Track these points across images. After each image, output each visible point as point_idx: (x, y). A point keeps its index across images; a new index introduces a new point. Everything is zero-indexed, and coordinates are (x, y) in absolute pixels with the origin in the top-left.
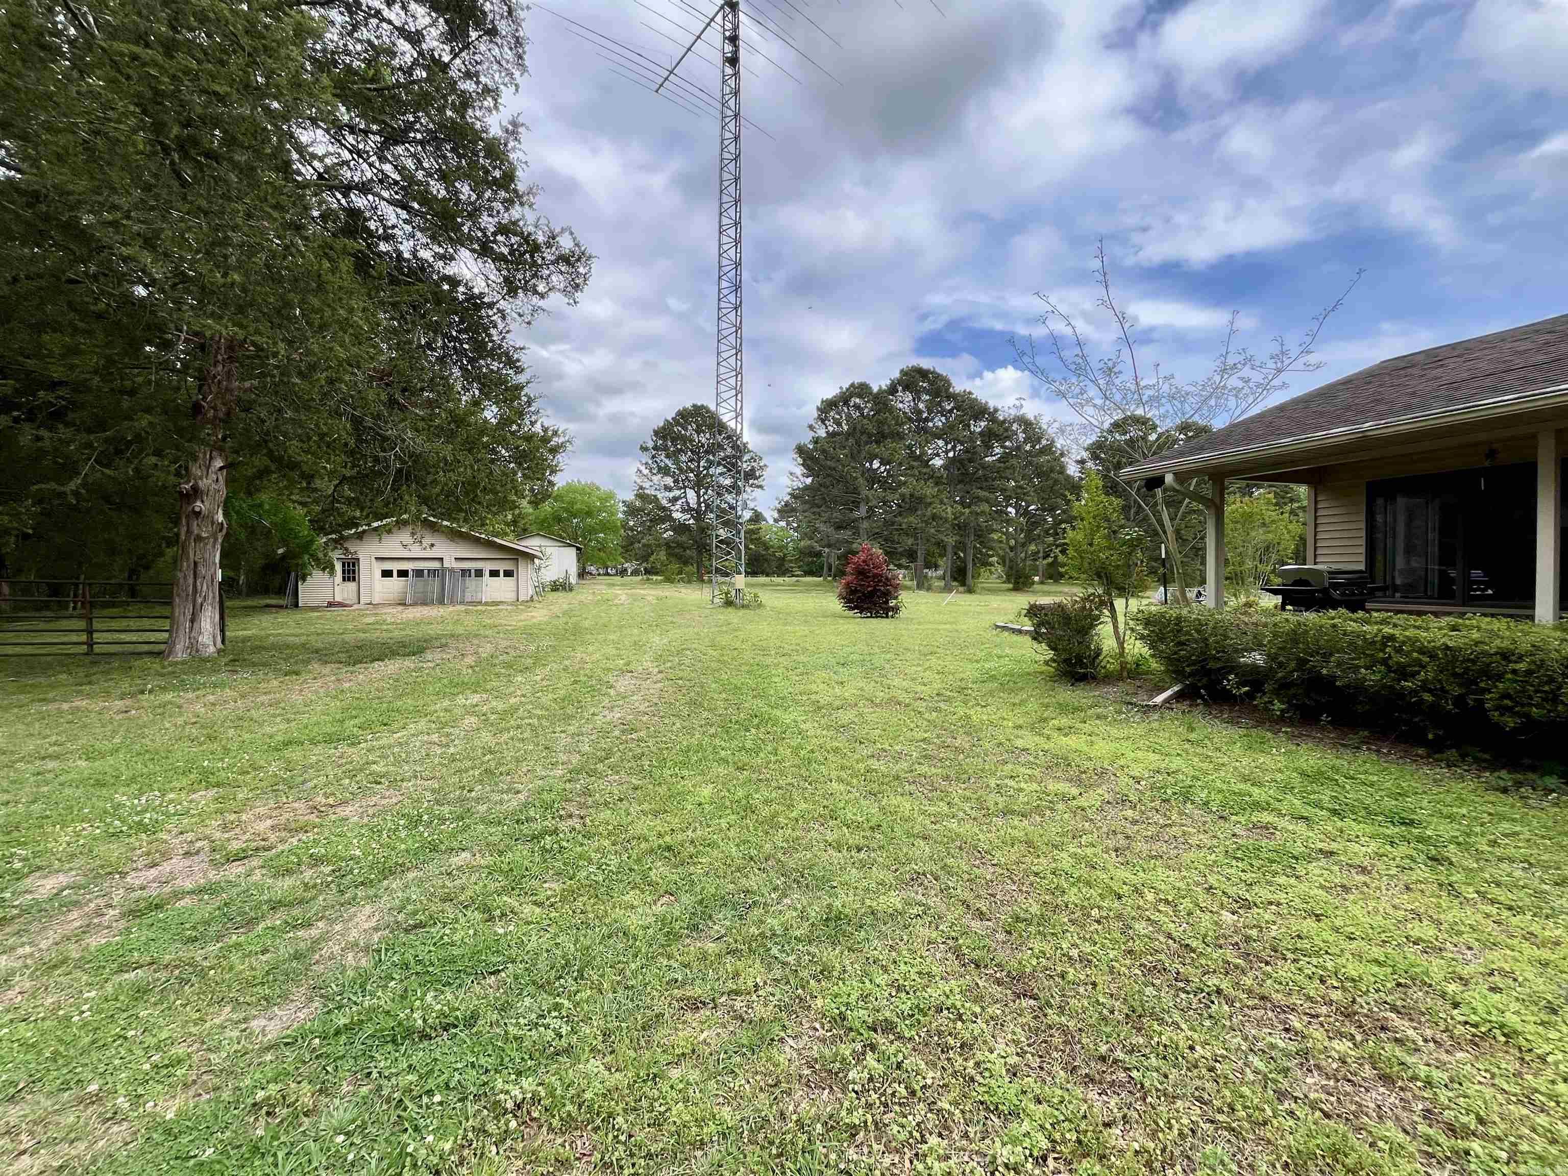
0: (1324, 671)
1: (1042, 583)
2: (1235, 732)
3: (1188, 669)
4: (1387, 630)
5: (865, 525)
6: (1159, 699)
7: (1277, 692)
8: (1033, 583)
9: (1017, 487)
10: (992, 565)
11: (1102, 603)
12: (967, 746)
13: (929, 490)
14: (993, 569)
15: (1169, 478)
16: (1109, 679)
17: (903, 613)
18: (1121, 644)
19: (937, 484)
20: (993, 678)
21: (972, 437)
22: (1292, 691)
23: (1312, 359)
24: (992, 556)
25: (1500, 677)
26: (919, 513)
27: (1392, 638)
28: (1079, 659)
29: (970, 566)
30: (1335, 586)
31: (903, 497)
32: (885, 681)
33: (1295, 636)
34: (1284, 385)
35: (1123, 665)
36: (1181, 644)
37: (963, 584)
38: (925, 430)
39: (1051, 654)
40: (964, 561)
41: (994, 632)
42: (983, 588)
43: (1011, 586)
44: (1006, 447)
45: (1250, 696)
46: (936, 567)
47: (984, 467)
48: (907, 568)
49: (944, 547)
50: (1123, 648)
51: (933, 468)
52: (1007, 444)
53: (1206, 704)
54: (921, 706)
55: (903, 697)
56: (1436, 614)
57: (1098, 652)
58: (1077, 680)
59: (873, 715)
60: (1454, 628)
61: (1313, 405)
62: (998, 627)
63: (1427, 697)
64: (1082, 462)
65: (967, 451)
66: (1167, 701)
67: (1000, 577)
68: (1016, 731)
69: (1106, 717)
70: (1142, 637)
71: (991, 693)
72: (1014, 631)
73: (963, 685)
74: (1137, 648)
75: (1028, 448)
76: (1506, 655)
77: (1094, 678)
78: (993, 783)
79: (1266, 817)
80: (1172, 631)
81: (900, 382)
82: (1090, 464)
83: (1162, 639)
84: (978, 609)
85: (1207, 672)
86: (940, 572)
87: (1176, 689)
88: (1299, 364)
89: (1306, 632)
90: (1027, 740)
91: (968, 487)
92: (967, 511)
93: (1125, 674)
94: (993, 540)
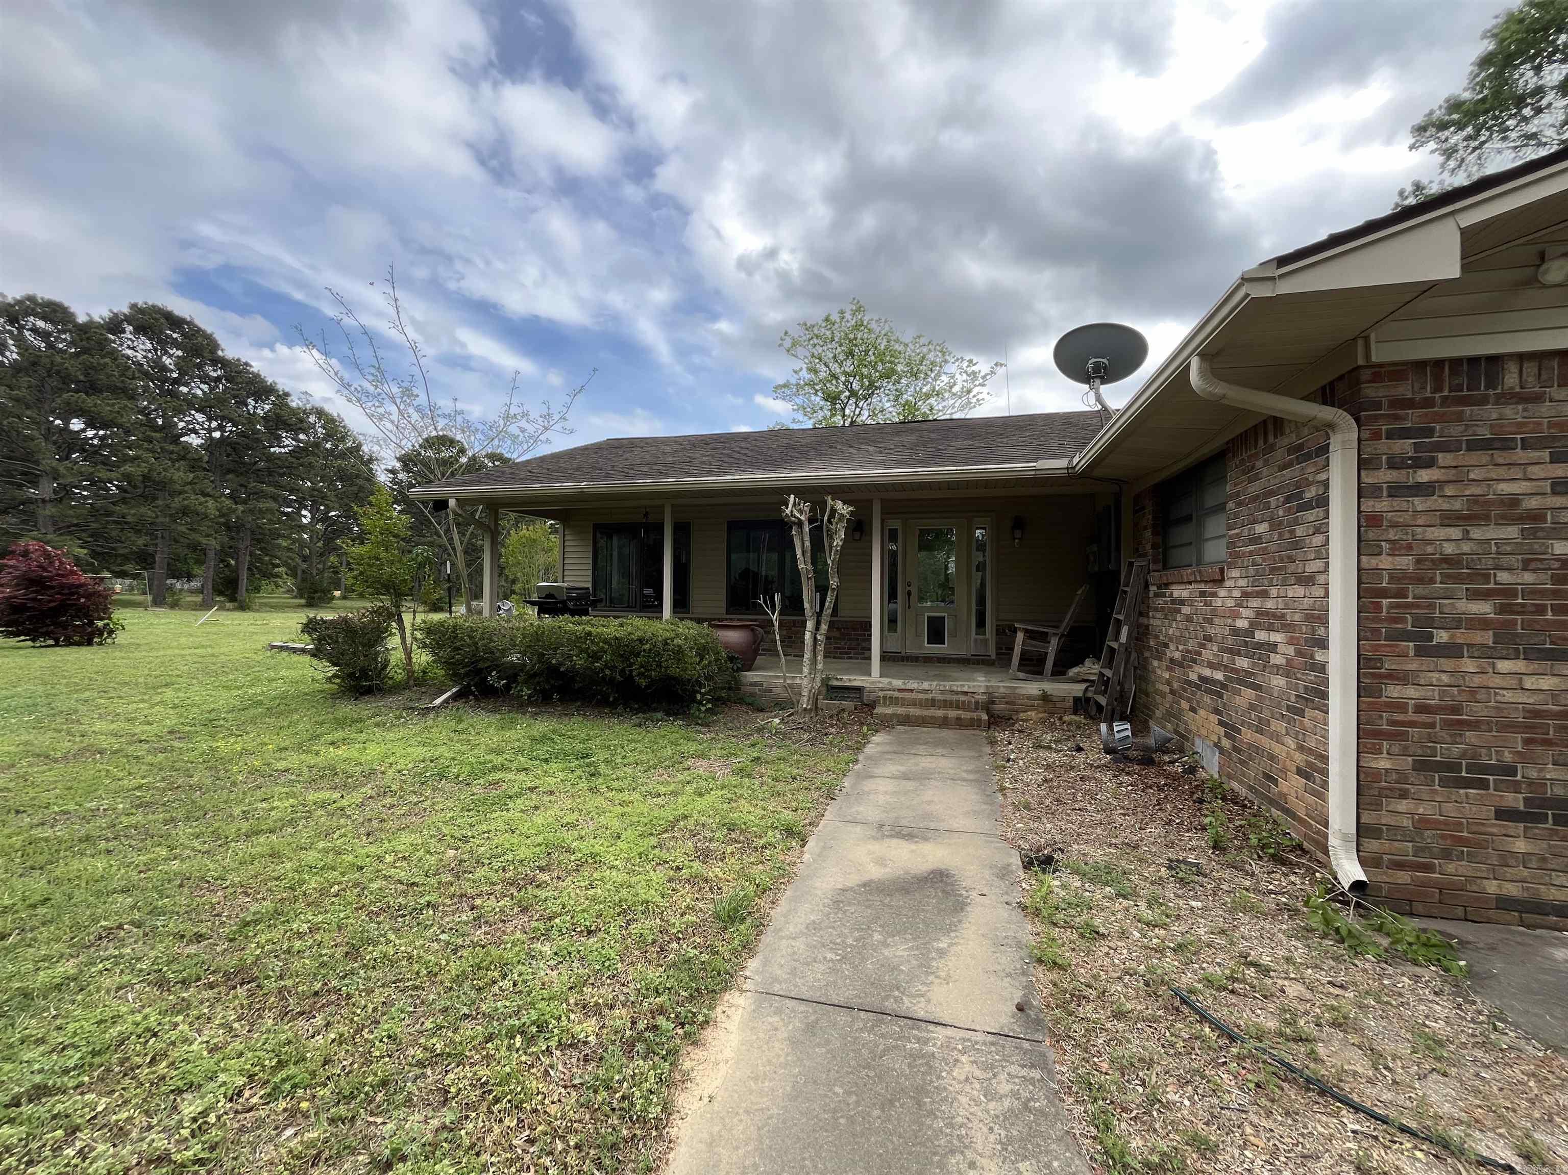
0: (554, 661)
1: (344, 598)
2: (495, 718)
3: (462, 671)
4: (588, 628)
5: (50, 510)
6: (438, 701)
7: (525, 682)
8: (333, 598)
9: (313, 489)
10: (277, 576)
11: (390, 616)
12: (209, 782)
13: (179, 474)
14: (280, 582)
15: (452, 503)
16: (397, 688)
17: (121, 637)
18: (408, 653)
19: (192, 469)
20: (260, 703)
21: (252, 418)
22: (537, 679)
23: (568, 425)
24: (278, 566)
25: (638, 655)
26: (160, 502)
27: (589, 634)
28: (364, 673)
29: (244, 575)
30: (571, 599)
31: (127, 477)
32: (75, 728)
33: (537, 636)
34: (548, 441)
35: (410, 673)
36: (457, 649)
37: (233, 599)
38: (174, 394)
39: (333, 670)
40: (236, 570)
41: (269, 654)
42: (266, 605)
43: (303, 601)
44: (299, 441)
45: (508, 687)
46: (190, 577)
47: (271, 458)
48: (135, 577)
49: (204, 551)
50: (410, 658)
51: (187, 447)
52: (302, 436)
53: (476, 699)
54: (140, 750)
55: (105, 742)
56: (615, 617)
57: (386, 664)
58: (362, 694)
59: (44, 774)
60: (621, 625)
61: (562, 461)
62: (273, 647)
63: (608, 672)
64: (393, 471)
65: (242, 434)
66: (446, 701)
67: (289, 591)
68: (277, 755)
69: (385, 724)
70: (425, 646)
71: (253, 720)
72: (295, 650)
73: (213, 716)
74: (422, 658)
75: (328, 446)
76: (641, 640)
77: (380, 690)
78: (237, 811)
79: (498, 776)
80: (449, 638)
81: (128, 319)
82: (402, 476)
83: (440, 647)
84: (251, 629)
85: (479, 672)
86: (196, 584)
87: (454, 690)
88: (558, 427)
89: (543, 633)
90: (293, 760)
91: (242, 480)
92: (241, 508)
93: (411, 683)
94: (279, 546)
